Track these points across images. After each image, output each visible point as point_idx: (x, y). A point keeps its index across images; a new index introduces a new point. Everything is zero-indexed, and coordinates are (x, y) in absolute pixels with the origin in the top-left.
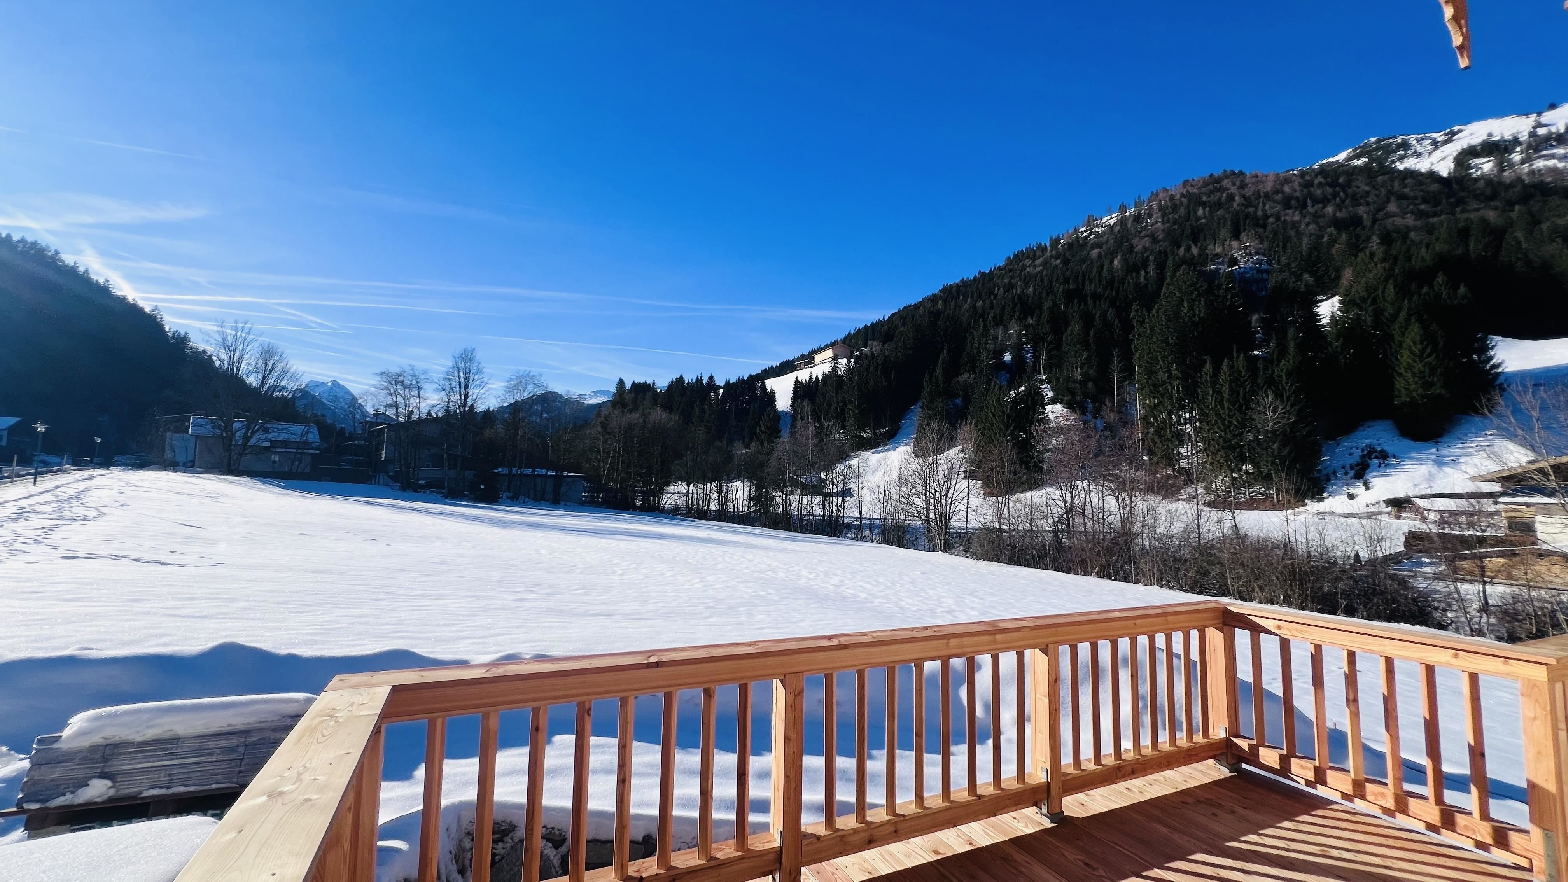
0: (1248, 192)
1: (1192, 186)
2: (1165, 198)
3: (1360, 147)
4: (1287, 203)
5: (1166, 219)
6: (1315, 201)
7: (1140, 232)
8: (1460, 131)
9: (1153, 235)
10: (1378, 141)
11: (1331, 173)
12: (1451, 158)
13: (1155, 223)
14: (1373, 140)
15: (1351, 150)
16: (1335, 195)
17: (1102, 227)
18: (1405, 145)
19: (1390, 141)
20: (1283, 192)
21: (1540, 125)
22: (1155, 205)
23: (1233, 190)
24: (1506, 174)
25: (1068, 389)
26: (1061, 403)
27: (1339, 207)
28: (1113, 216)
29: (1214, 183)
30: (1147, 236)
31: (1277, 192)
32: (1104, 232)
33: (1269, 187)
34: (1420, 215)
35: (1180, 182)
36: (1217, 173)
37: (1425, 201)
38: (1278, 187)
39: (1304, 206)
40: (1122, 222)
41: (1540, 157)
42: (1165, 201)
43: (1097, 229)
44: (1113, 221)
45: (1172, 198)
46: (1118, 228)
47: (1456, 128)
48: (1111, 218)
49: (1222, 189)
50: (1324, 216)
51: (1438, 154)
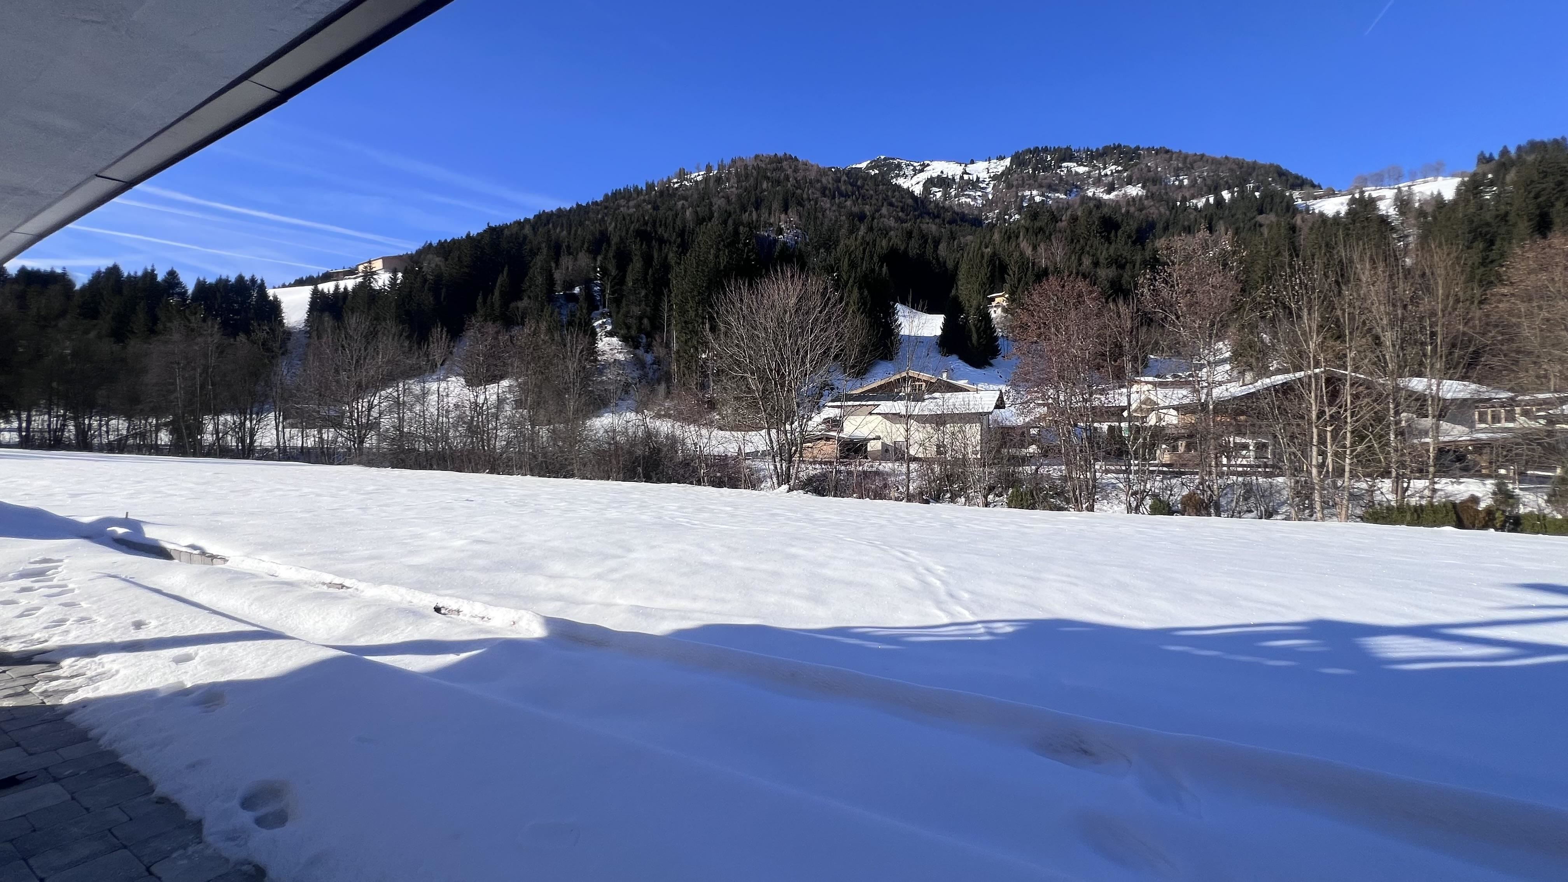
0: (800, 175)
1: (761, 161)
2: (741, 166)
3: (874, 161)
4: (823, 191)
5: (740, 185)
6: (841, 194)
7: (719, 193)
8: (928, 165)
9: (728, 198)
10: (885, 159)
11: (854, 175)
12: (921, 184)
13: (731, 187)
14: (882, 157)
15: (869, 162)
16: (853, 193)
17: (691, 182)
18: (899, 167)
19: (891, 161)
20: (821, 182)
21: (965, 173)
22: (733, 170)
23: (789, 172)
24: (947, 202)
25: (625, 324)
26: (617, 337)
27: (855, 203)
28: (701, 173)
29: (777, 161)
30: (723, 197)
31: (818, 181)
32: (691, 186)
33: (812, 175)
34: (898, 219)
35: (752, 156)
36: (780, 154)
37: (902, 210)
38: (819, 177)
39: (834, 197)
40: (706, 179)
41: (963, 195)
42: (741, 169)
43: (686, 183)
44: (699, 178)
45: (746, 167)
46: (703, 186)
47: (926, 162)
48: (699, 175)
49: (781, 169)
50: (845, 207)
51: (915, 179)
